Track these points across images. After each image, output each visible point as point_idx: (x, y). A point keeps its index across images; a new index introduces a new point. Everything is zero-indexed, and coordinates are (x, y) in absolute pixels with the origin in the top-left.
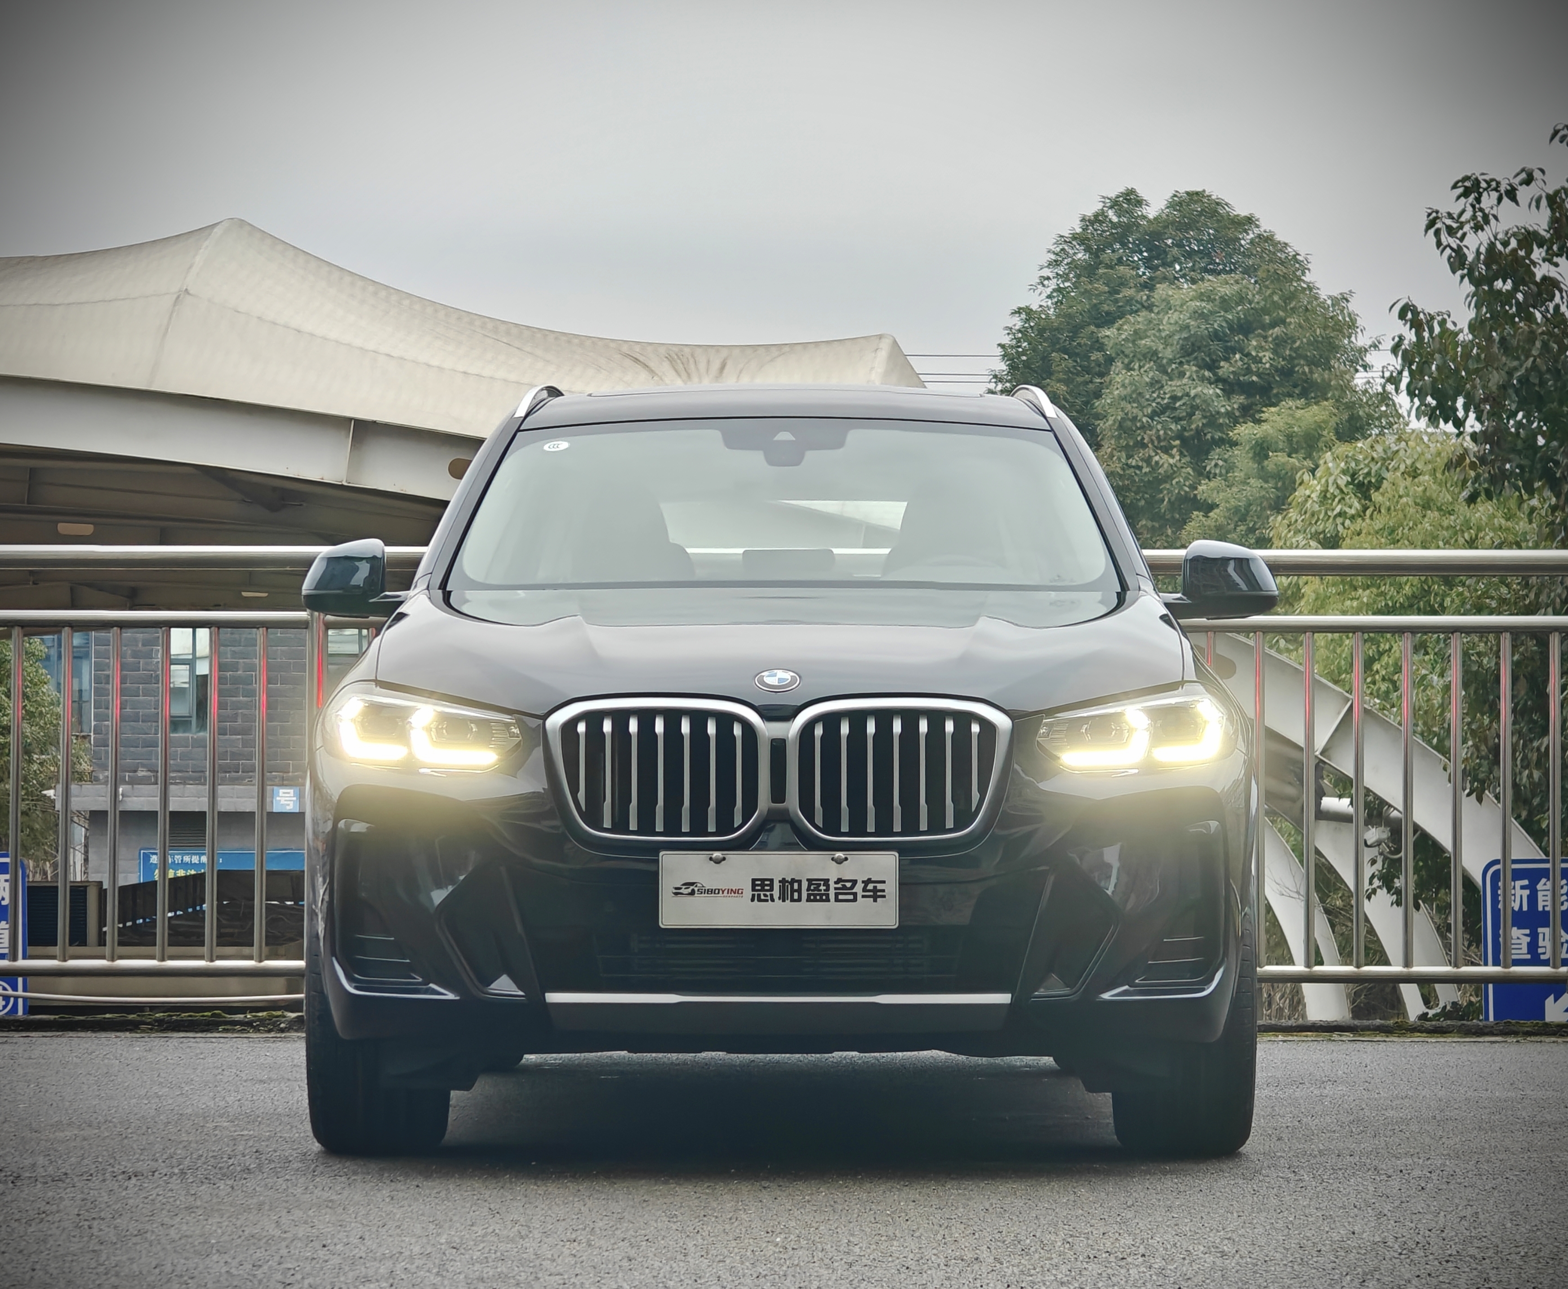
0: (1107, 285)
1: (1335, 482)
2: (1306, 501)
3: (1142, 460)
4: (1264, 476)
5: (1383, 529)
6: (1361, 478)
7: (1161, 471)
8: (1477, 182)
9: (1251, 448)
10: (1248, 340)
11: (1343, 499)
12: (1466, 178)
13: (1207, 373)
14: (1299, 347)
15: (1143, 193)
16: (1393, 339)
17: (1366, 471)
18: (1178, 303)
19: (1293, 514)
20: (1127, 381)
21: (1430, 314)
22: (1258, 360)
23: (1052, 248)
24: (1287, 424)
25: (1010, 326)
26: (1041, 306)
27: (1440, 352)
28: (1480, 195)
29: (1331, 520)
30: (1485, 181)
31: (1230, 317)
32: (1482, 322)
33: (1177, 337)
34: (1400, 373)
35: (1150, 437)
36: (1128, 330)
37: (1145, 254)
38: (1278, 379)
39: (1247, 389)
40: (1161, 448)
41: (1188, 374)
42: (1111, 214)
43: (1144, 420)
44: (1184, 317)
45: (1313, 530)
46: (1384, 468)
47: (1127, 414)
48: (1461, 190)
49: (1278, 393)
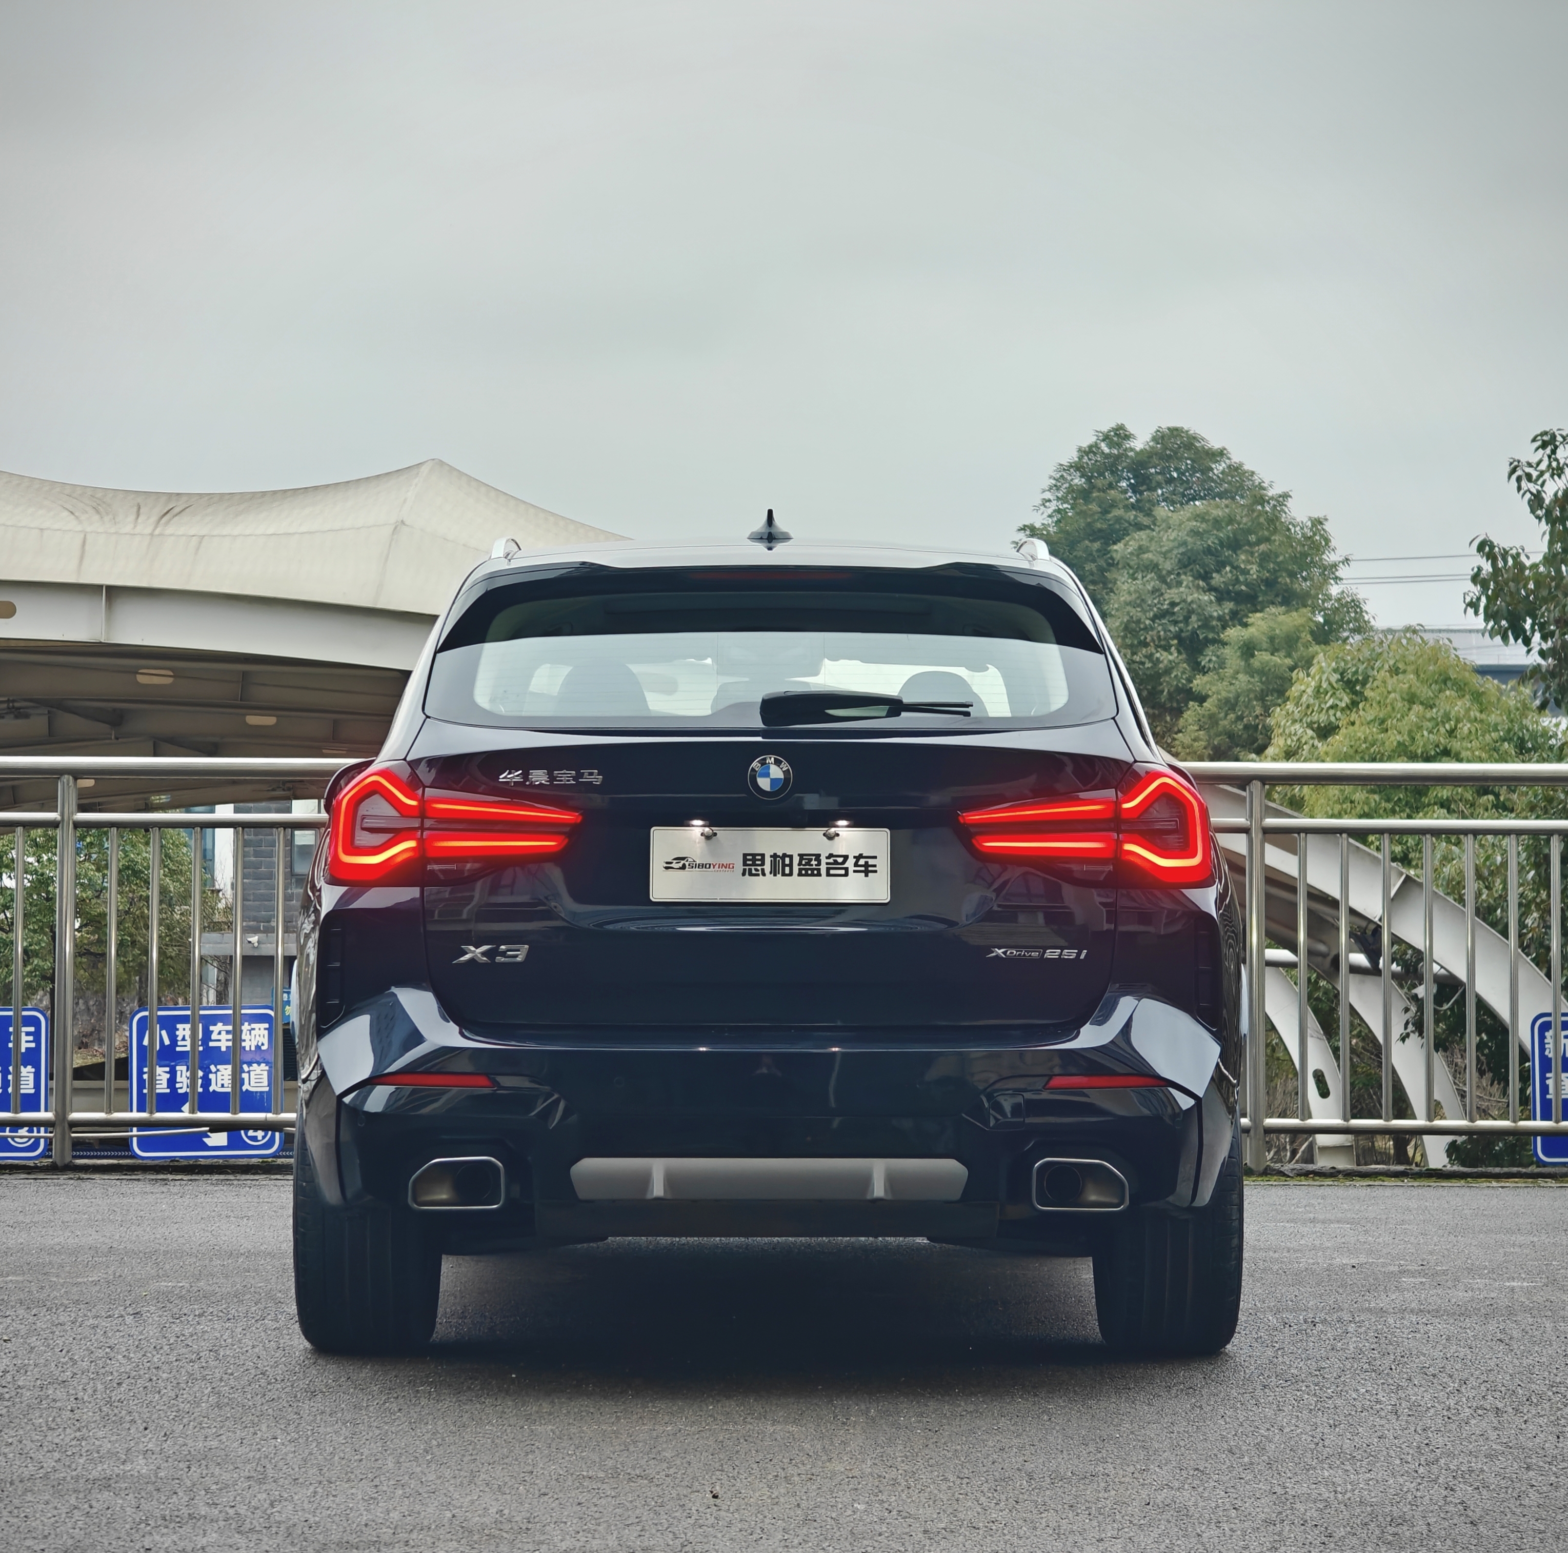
0: (1100, 507)
1: (1328, 679)
2: (1301, 695)
3: (1146, 657)
4: (1250, 671)
5: (1373, 721)
6: (1350, 676)
7: (1161, 665)
8: (1554, 437)
9: (1239, 648)
10: (1237, 555)
11: (1334, 693)
12: (1546, 433)
13: (1201, 583)
14: (1282, 562)
15: (1131, 428)
16: (1473, 570)
17: (1354, 669)
18: (1178, 523)
19: (1290, 706)
20: (1132, 589)
21: (1504, 549)
22: (1246, 572)
23: (1053, 474)
24: (1270, 627)
25: (1017, 540)
26: (1043, 524)
27: (1513, 581)
28: (1556, 447)
29: (1324, 711)
30: (1562, 436)
31: (1222, 535)
32: (1555, 555)
33: (1175, 552)
34: (1479, 599)
35: (1152, 637)
36: (1133, 546)
37: (1132, 481)
38: (1263, 588)
39: (1239, 598)
40: (1160, 647)
41: (1185, 584)
42: (1104, 447)
43: (1148, 622)
44: (1183, 535)
45: (1309, 720)
46: (1369, 669)
47: (1132, 617)
48: (1539, 443)
49: (1263, 601)
